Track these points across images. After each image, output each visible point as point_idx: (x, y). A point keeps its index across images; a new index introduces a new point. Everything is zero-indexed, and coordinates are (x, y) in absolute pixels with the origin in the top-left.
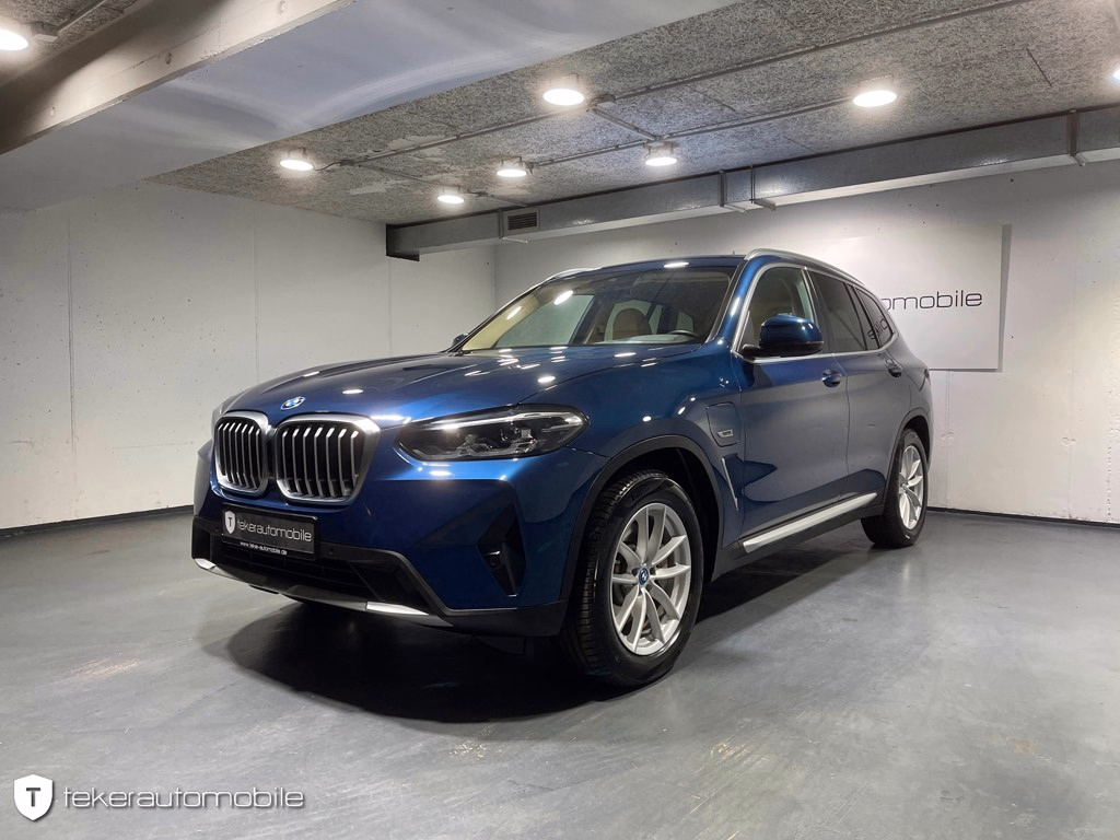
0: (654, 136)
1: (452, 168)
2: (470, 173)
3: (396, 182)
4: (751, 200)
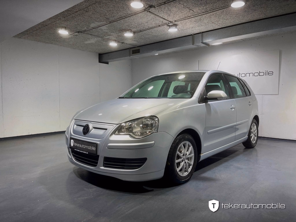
0: (170, 21)
2: (118, 36)
3: (97, 39)
4: (202, 43)
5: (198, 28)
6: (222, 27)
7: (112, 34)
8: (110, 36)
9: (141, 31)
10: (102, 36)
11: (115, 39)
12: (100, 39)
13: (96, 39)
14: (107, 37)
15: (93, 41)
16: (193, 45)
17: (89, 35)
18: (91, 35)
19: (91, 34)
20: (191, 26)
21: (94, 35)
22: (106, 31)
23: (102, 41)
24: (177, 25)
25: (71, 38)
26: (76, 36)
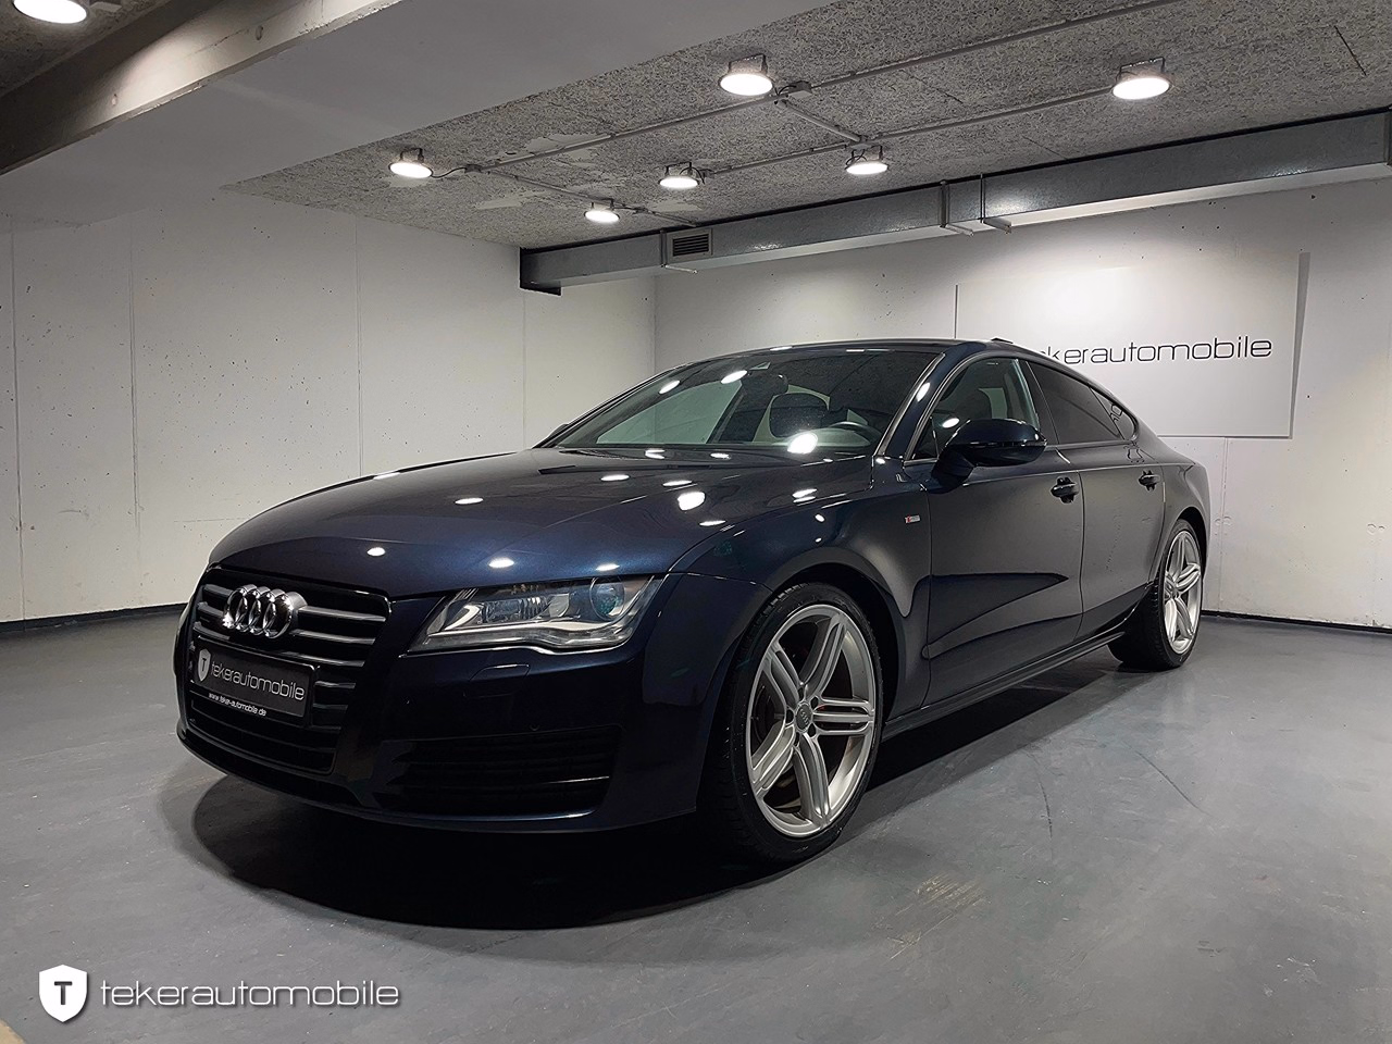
0: (859, 136)
2: (627, 183)
3: (535, 193)
4: (981, 219)
5: (969, 160)
6: (1069, 157)
7: (605, 176)
8: (595, 184)
9: (730, 169)
10: (561, 183)
11: (611, 193)
12: (547, 193)
13: (530, 193)
14: (577, 188)
15: (512, 200)
16: (943, 226)
17: (507, 181)
18: (516, 177)
19: (518, 174)
20: (944, 151)
21: (529, 181)
22: (586, 165)
23: (552, 203)
24: (888, 149)
25: (428, 187)
26: (448, 182)
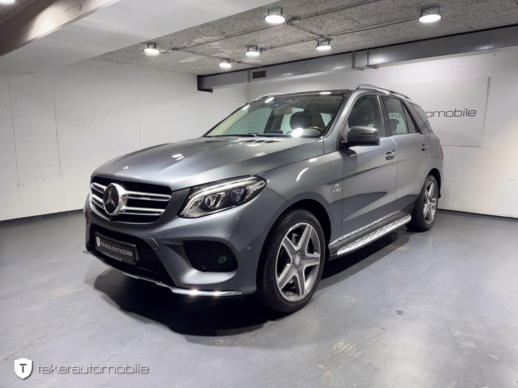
0: (320, 36)
1: (225, 51)
2: (234, 53)
3: (200, 57)
4: (367, 65)
6: (401, 42)
8: (221, 54)
9: (272, 47)
10: (209, 53)
12: (204, 57)
14: (215, 55)
15: (192, 59)
16: (353, 68)
17: (189, 53)
19: (193, 51)
21: (197, 53)
22: (217, 47)
23: (206, 60)
25: (160, 56)
26: (167, 54)
